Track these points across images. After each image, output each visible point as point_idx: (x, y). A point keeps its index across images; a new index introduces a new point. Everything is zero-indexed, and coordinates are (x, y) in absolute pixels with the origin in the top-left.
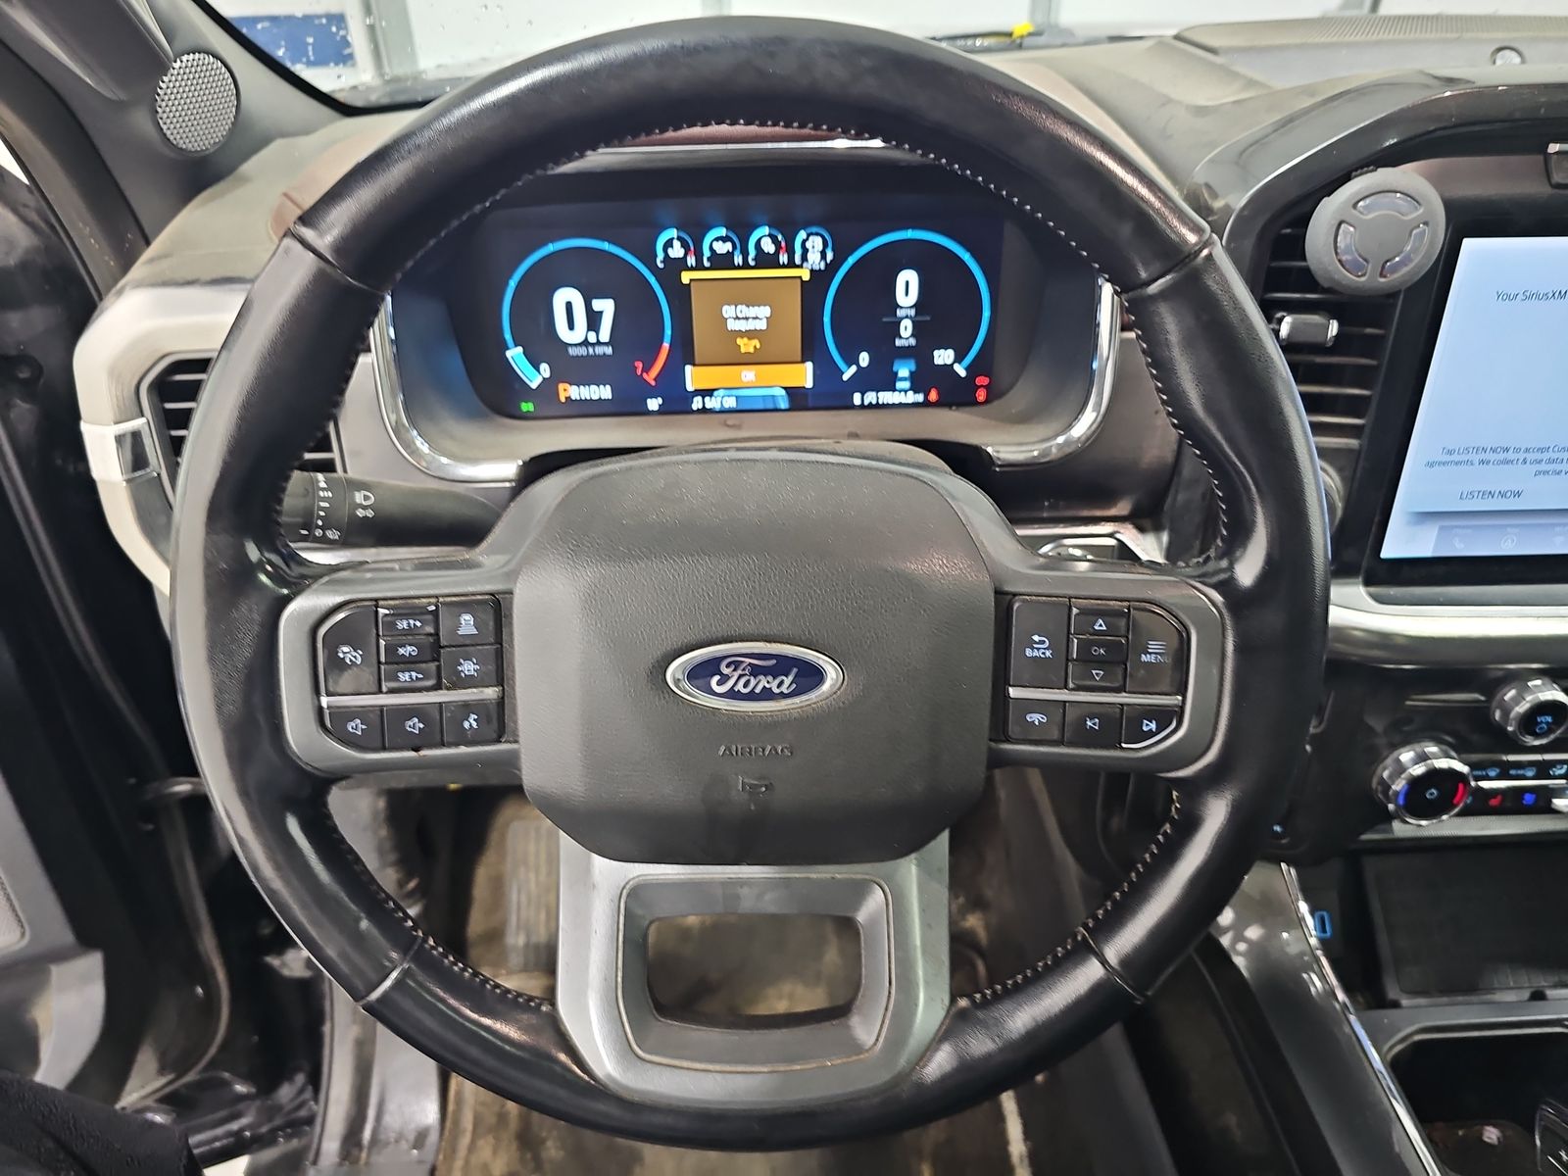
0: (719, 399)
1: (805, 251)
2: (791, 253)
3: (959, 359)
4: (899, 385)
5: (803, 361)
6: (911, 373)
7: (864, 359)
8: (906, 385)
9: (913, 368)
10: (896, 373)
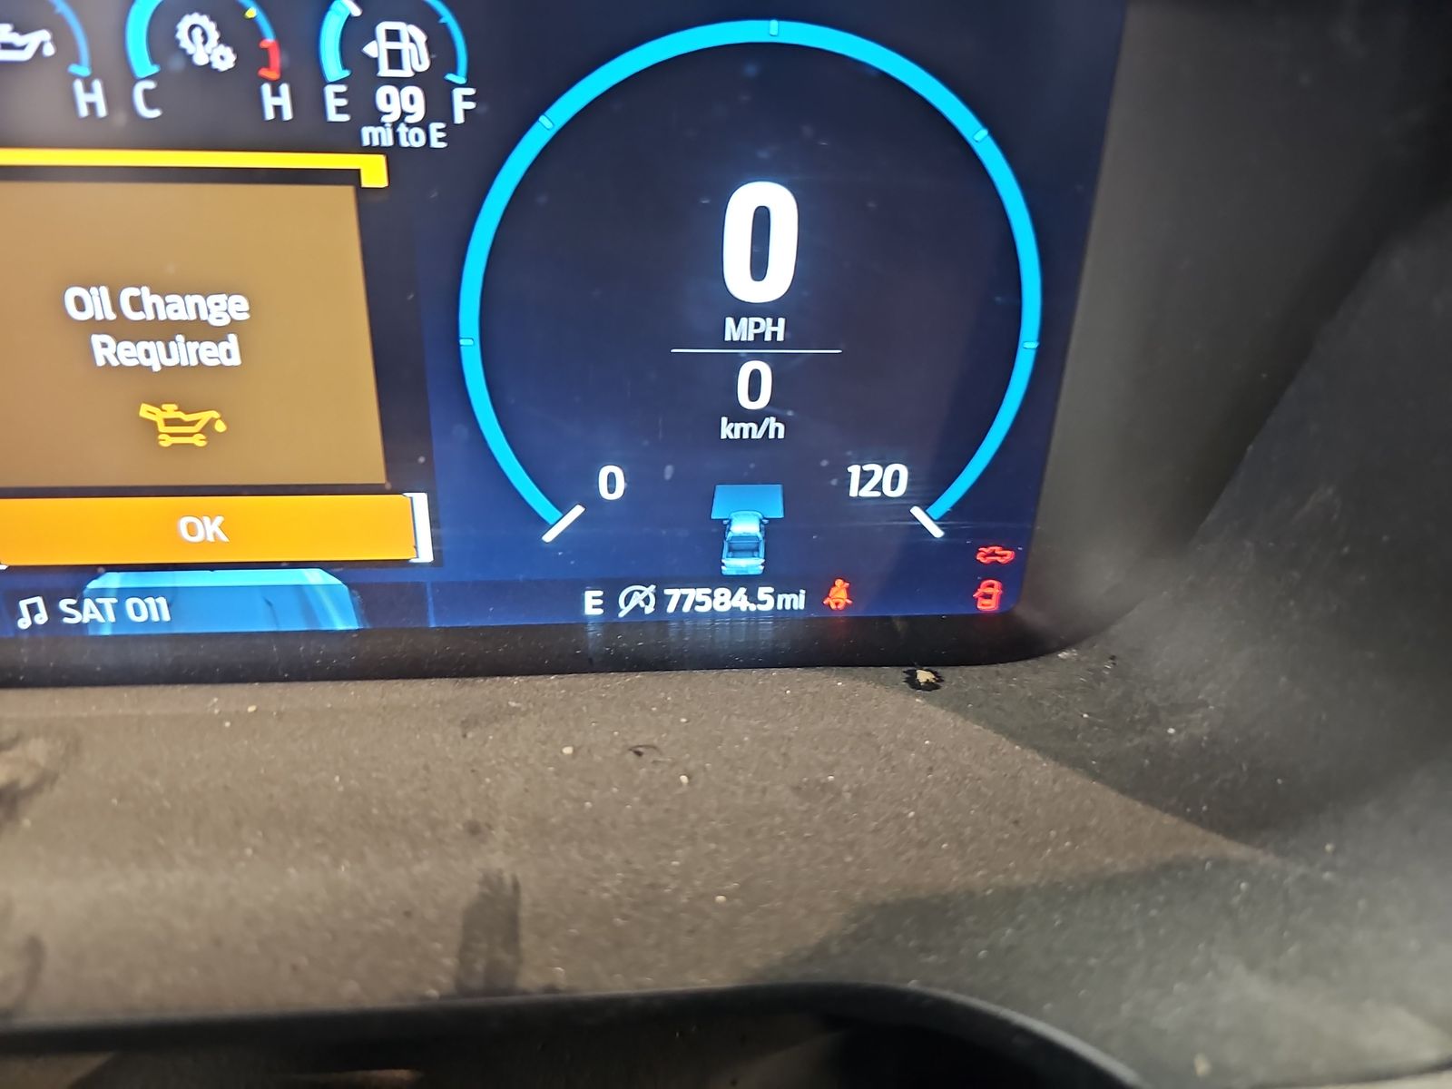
0: (108, 603)
1: (363, 78)
2: (309, 84)
3: (925, 493)
4: (733, 565)
5: (396, 485)
6: (769, 526)
7: (612, 482)
8: (752, 565)
9: (777, 512)
10: (723, 526)
